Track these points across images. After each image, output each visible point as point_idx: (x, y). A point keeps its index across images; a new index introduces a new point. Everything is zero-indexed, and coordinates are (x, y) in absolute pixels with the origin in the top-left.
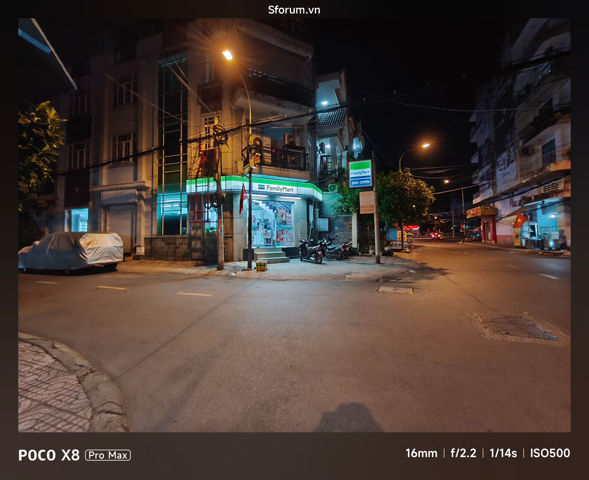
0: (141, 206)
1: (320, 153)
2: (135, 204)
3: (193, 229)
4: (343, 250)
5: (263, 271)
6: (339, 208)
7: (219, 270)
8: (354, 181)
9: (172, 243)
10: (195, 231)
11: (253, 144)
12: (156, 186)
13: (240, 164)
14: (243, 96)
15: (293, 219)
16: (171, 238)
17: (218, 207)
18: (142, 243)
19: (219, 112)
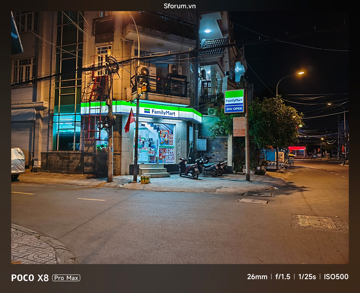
0: (39, 124)
1: (201, 79)
2: (34, 122)
3: (85, 146)
4: (217, 168)
5: (146, 184)
6: (216, 130)
7: (108, 182)
8: (228, 107)
9: (66, 158)
10: (87, 148)
11: (140, 73)
12: (52, 106)
13: (129, 90)
14: (133, 31)
15: (174, 140)
16: (65, 153)
17: (109, 128)
18: (39, 157)
19: (111, 43)
